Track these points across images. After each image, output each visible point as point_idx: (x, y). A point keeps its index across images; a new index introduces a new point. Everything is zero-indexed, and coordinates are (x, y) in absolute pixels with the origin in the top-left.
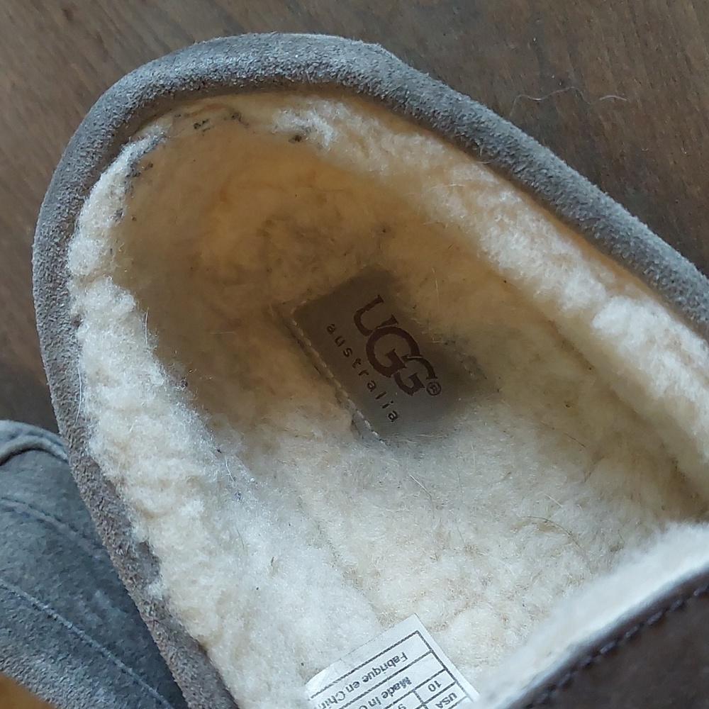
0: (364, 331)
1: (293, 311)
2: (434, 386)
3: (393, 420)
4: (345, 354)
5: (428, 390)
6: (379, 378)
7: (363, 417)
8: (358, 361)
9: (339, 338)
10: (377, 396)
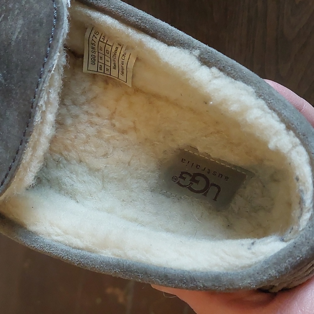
0: (213, 185)
1: (247, 176)
2: (175, 180)
3: (183, 159)
4: (216, 172)
5: (177, 177)
6: (197, 171)
7: (195, 153)
8: (209, 173)
9: (221, 177)
10: (194, 164)
